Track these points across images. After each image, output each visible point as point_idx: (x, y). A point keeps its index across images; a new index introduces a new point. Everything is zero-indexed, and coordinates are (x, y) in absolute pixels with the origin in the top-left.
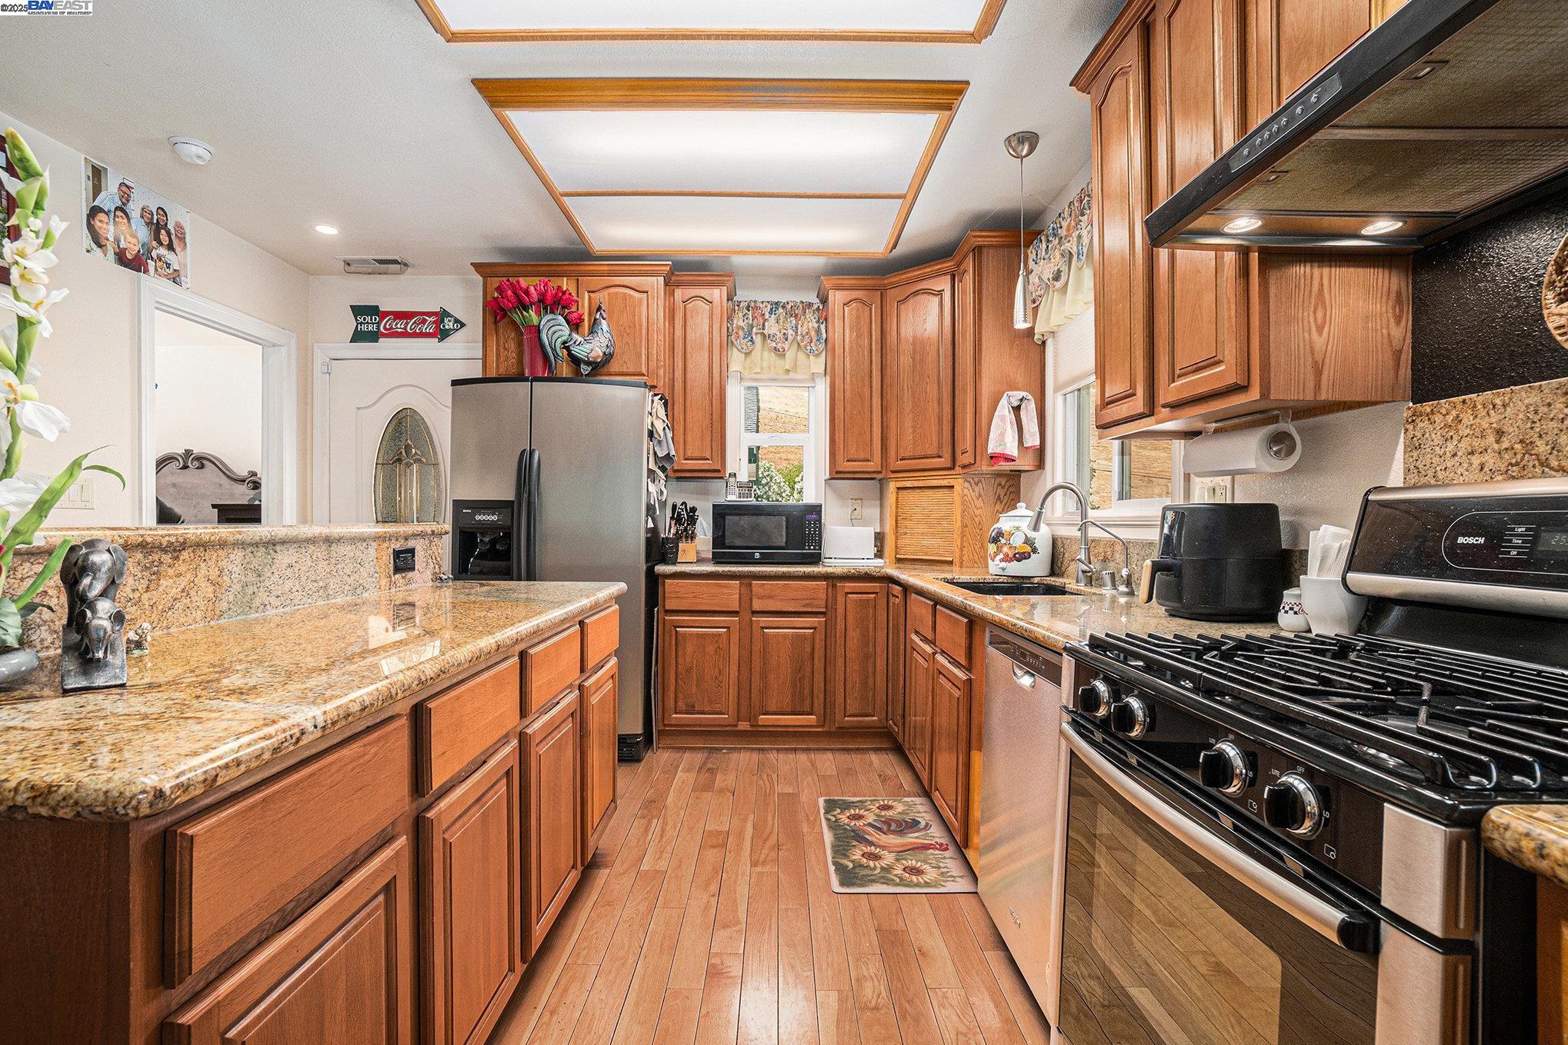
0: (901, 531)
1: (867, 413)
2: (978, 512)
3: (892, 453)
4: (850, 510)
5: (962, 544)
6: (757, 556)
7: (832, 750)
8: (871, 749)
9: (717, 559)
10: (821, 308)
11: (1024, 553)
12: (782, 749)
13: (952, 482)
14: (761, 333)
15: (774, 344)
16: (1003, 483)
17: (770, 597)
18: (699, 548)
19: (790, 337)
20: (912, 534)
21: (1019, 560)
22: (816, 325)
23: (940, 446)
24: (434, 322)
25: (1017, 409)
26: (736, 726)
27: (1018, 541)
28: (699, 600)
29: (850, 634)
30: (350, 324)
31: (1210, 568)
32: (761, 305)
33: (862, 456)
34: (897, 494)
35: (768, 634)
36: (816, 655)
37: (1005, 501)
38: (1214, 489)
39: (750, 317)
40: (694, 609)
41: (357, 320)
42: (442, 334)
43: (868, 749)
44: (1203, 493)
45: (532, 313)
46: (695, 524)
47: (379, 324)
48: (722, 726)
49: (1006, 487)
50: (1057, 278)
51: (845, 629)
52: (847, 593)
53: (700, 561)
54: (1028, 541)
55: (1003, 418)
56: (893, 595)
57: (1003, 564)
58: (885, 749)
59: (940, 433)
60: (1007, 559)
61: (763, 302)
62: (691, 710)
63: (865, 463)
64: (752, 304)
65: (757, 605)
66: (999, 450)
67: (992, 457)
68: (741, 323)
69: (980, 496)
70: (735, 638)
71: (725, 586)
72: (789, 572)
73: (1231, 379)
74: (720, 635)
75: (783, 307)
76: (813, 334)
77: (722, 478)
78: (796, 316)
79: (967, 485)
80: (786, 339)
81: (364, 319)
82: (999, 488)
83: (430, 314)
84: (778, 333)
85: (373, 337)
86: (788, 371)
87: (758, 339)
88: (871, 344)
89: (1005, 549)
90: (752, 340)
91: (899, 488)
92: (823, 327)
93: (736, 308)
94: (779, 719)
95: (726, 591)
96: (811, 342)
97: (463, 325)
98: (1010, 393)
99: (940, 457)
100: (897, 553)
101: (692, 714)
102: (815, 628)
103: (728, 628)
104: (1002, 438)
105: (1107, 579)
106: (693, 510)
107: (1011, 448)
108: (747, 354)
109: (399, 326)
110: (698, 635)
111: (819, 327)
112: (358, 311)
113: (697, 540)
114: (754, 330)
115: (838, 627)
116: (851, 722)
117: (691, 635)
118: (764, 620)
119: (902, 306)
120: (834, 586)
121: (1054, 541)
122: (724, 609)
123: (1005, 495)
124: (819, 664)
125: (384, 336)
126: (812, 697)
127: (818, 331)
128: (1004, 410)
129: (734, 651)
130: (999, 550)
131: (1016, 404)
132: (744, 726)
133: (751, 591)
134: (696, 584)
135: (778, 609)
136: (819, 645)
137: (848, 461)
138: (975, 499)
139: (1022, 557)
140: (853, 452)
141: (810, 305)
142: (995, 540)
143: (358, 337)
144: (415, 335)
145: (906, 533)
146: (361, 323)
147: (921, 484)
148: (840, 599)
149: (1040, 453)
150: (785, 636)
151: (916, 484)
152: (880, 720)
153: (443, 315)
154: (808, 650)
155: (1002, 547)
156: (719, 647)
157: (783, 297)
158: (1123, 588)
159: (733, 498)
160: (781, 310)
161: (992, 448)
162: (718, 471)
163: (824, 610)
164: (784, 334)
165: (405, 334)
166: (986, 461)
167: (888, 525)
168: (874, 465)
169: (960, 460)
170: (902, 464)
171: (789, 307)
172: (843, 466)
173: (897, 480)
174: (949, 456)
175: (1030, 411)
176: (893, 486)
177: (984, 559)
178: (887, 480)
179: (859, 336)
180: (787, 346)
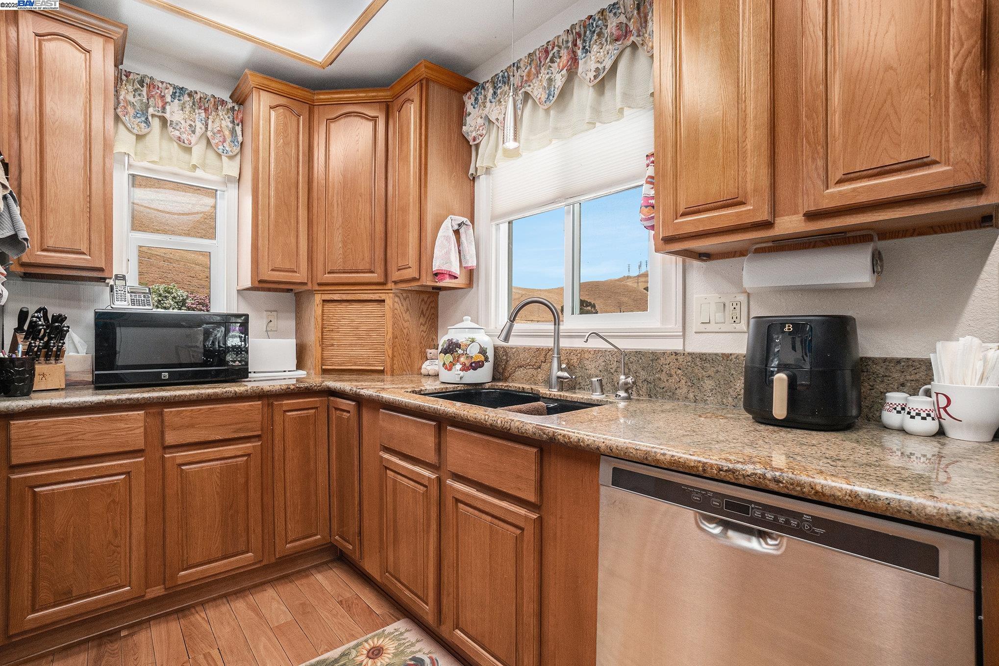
0: (327, 342)
1: (293, 221)
2: (406, 325)
3: (320, 267)
4: (265, 322)
5: (393, 354)
6: (165, 375)
7: (269, 582)
8: (312, 567)
9: (100, 383)
10: (236, 108)
11: (479, 362)
12: (208, 601)
13: (383, 297)
14: (160, 117)
15: (177, 133)
16: (426, 299)
17: (191, 426)
18: (69, 369)
19: (198, 130)
20: (339, 346)
21: (475, 369)
22: (230, 125)
23: (373, 261)
25: (457, 232)
26: (144, 596)
27: (473, 351)
28: (74, 444)
29: (289, 453)
32: (160, 85)
33: (288, 266)
34: (323, 305)
35: (187, 472)
36: (251, 483)
37: (427, 316)
38: (724, 305)
39: (144, 93)
40: (66, 456)
43: (308, 569)
46: (63, 337)
48: (122, 602)
49: (428, 303)
51: (284, 450)
52: (285, 411)
53: (71, 385)
54: (483, 351)
55: (447, 238)
56: (337, 409)
57: (462, 373)
58: (326, 563)
59: (373, 249)
60: (465, 368)
61: (162, 83)
62: (67, 596)
63: (290, 274)
64: (147, 80)
65: (171, 438)
66: (445, 268)
67: (436, 275)
68: (130, 98)
69: (408, 310)
70: (139, 484)
71: (121, 420)
72: (216, 394)
74: (114, 485)
75: (190, 95)
76: (227, 133)
77: (103, 280)
78: (206, 110)
79: (397, 299)
80: (194, 132)
82: (423, 303)
84: (183, 122)
86: (195, 167)
87: (156, 123)
88: (298, 155)
89: (462, 359)
90: (147, 121)
91: (324, 301)
92: (238, 129)
93: (124, 78)
94: (206, 570)
95: (123, 425)
96: (224, 141)
98: (452, 216)
99: (372, 272)
100: (322, 365)
101: (71, 601)
102: (249, 455)
103: (128, 473)
104: (448, 257)
105: (597, 385)
106: (60, 319)
107: (455, 269)
108: (140, 137)
110: (75, 491)
111: (234, 128)
113: (65, 360)
114: (151, 110)
115: (276, 449)
116: (295, 547)
117: (64, 493)
118: (181, 455)
119: (332, 125)
120: (270, 405)
122: (121, 450)
123: (427, 310)
124: (254, 495)
126: (248, 534)
127: (233, 132)
128: (446, 231)
129: (139, 501)
130: (457, 360)
131: (456, 227)
132: (157, 591)
133: (162, 422)
134: (72, 421)
135: (202, 439)
136: (254, 473)
137: (272, 270)
138: (403, 312)
139: (476, 365)
140: (278, 263)
141: (223, 102)
145: (332, 345)
147: (349, 297)
148: (278, 418)
149: (474, 273)
150: (211, 470)
151: (345, 297)
152: (323, 538)
154: (242, 480)
155: (459, 357)
156: (114, 501)
157: (191, 86)
159: (122, 305)
160: (186, 98)
161: (437, 266)
162: (101, 270)
163: (259, 433)
164: (190, 126)
166: (430, 277)
167: (312, 337)
168: (301, 276)
169: (395, 275)
170: (329, 278)
171: (197, 97)
172: (268, 274)
173: (323, 292)
174: (380, 270)
175: (467, 236)
176: (318, 298)
177: (411, 366)
178: (312, 292)
179: (286, 144)
180: (194, 139)
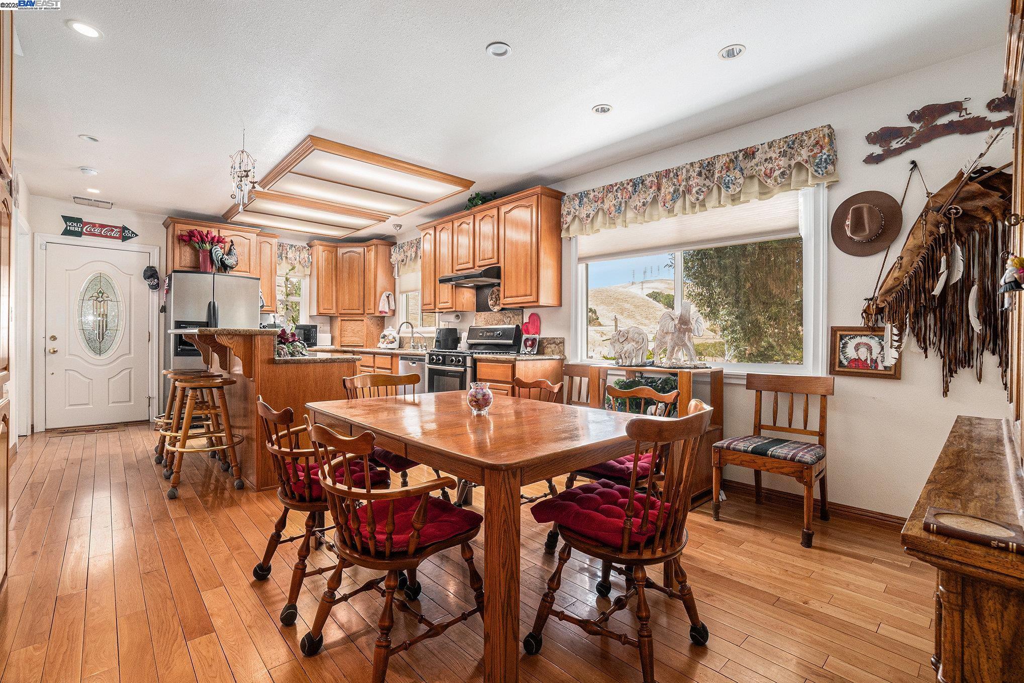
0: (342, 335)
1: (331, 292)
2: (371, 329)
3: (340, 307)
4: (322, 327)
5: (367, 340)
10: (310, 250)
13: (363, 319)
14: (285, 256)
15: (291, 262)
16: (379, 319)
19: (297, 259)
20: (347, 337)
22: (308, 256)
23: (359, 306)
24: (119, 232)
25: (388, 297)
27: (391, 338)
30: (63, 226)
31: (446, 340)
33: (329, 307)
34: (340, 322)
37: (379, 326)
39: (281, 249)
41: (66, 224)
42: (124, 239)
44: (443, 326)
45: (207, 245)
47: (82, 228)
49: (381, 321)
50: (403, 261)
54: (394, 338)
55: (384, 300)
59: (359, 302)
60: (388, 343)
61: (286, 243)
63: (330, 310)
64: (282, 244)
66: (383, 310)
67: (381, 312)
69: (372, 324)
73: (450, 306)
75: (295, 247)
76: (306, 259)
78: (300, 251)
79: (368, 320)
81: (72, 224)
82: (379, 321)
83: (116, 227)
84: (293, 257)
85: (79, 234)
87: (284, 258)
88: (332, 267)
89: (387, 340)
90: (282, 259)
91: (341, 320)
92: (310, 257)
96: (306, 262)
97: (137, 235)
98: (385, 292)
99: (359, 310)
100: (341, 343)
104: (383, 306)
105: (420, 347)
107: (387, 310)
108: (279, 265)
109: (96, 230)
112: (66, 219)
119: (344, 255)
121: (400, 338)
123: (380, 323)
125: (86, 234)
127: (308, 258)
128: (384, 297)
130: (385, 340)
131: (387, 295)
137: (324, 309)
138: (370, 324)
139: (392, 343)
140: (326, 306)
141: (305, 247)
142: (383, 338)
143: (66, 232)
144: (106, 236)
145: (344, 336)
146: (70, 226)
147: (351, 319)
149: (394, 311)
151: (349, 319)
153: (124, 229)
157: (294, 243)
158: (424, 348)
161: (381, 309)
162: (274, 311)
164: (295, 258)
165: (100, 235)
166: (378, 313)
167: (337, 333)
168: (333, 311)
169: (367, 311)
170: (343, 312)
171: (297, 247)
172: (322, 311)
173: (341, 317)
174: (362, 310)
175: (392, 298)
176: (339, 319)
177: (374, 344)
178: (337, 317)
179: (328, 264)
180: (295, 262)
